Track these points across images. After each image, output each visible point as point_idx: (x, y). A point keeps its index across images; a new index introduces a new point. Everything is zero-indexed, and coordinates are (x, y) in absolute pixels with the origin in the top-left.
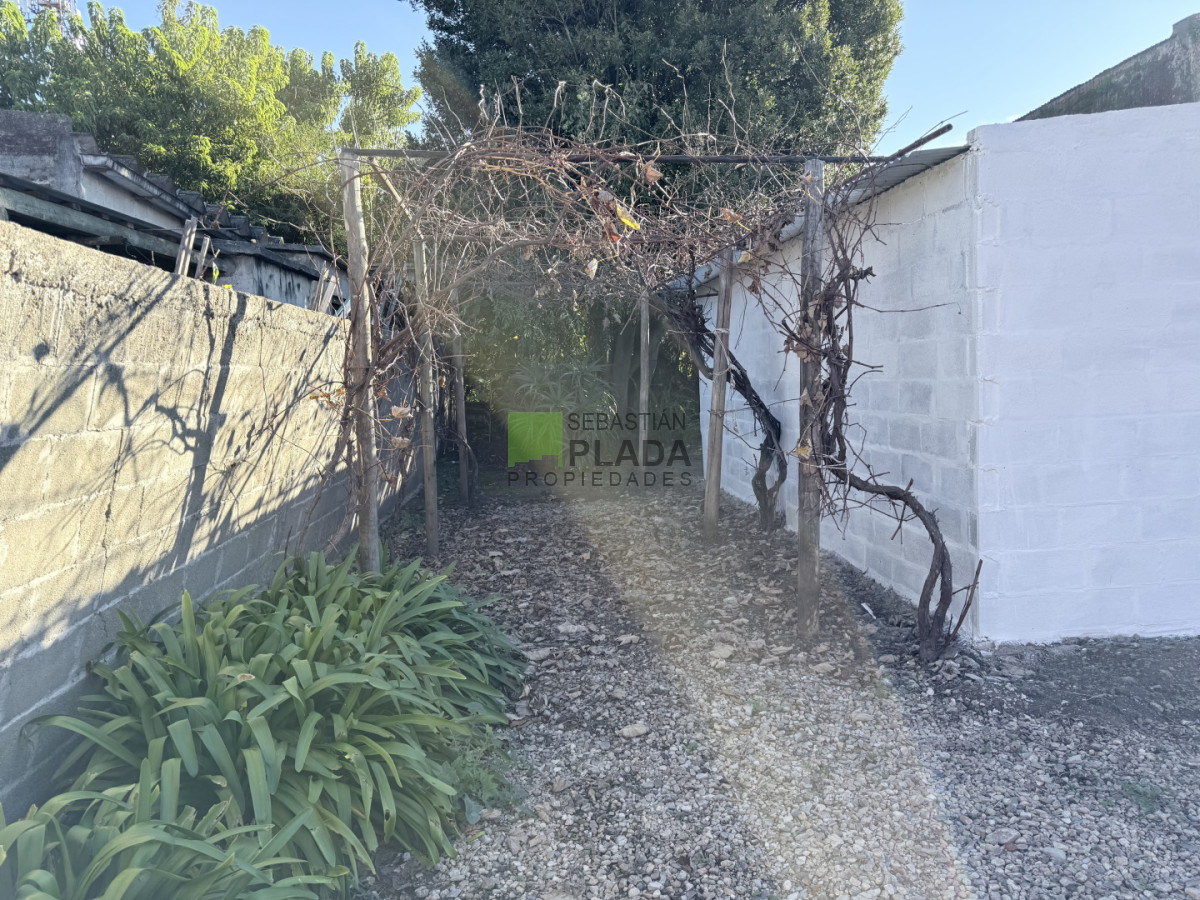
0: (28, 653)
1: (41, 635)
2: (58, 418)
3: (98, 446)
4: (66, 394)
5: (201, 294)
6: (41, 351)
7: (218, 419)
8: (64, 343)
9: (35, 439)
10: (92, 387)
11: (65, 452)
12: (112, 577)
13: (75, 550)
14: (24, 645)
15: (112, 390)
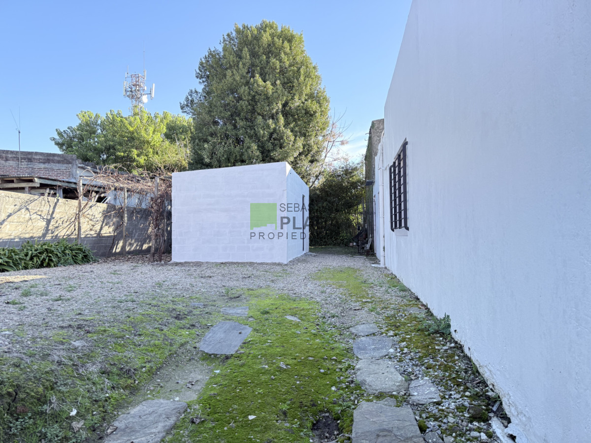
0: (12, 240)
1: (14, 239)
2: (18, 213)
3: (24, 217)
4: (19, 210)
5: (46, 199)
6: (15, 205)
7: (52, 218)
8: (19, 204)
9: (14, 215)
10: (23, 210)
11: (19, 217)
12: (27, 236)
13: (20, 230)
14: (12, 239)
15: (27, 211)
